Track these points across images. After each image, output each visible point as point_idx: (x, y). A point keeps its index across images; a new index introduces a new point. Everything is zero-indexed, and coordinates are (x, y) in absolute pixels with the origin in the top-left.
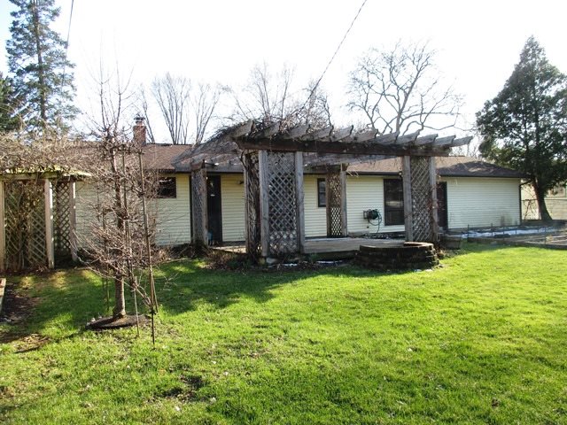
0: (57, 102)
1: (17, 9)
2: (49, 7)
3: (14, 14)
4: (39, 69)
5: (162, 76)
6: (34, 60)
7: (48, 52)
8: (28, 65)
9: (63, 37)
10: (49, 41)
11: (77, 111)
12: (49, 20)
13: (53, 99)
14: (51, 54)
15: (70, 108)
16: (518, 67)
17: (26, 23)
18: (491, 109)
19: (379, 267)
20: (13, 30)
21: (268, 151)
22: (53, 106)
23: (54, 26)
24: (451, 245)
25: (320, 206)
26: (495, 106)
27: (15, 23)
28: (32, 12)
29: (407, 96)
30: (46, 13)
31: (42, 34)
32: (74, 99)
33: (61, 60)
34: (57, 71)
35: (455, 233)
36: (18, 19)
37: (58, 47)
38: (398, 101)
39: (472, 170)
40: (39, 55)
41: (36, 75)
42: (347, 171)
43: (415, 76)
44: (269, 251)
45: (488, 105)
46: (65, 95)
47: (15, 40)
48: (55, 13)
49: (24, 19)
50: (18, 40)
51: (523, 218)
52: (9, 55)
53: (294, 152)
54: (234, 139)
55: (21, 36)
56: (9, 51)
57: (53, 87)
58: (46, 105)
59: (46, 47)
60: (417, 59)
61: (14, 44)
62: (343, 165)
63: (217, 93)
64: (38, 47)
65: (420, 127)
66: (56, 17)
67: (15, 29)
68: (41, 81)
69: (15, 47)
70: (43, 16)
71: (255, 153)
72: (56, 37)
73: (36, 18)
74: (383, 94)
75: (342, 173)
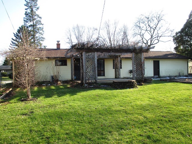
0: (39, 36)
1: (27, 8)
2: (36, 7)
3: (26, 9)
4: (33, 26)
5: (75, 26)
6: (32, 23)
7: (36, 20)
8: (30, 25)
9: (40, 16)
10: (36, 17)
11: (44, 39)
12: (36, 11)
13: (37, 35)
14: (37, 21)
15: (42, 38)
16: (188, 20)
17: (29, 12)
18: (178, 35)
19: (116, 87)
20: (25, 14)
21: (86, 52)
22: (37, 37)
23: (37, 13)
24: (148, 81)
25: (114, 68)
26: (179, 34)
27: (26, 12)
28: (31, 8)
29: (154, 30)
30: (35, 8)
31: (34, 15)
32: (43, 34)
33: (40, 23)
34: (38, 26)
35: (162, 78)
36: (27, 11)
37: (39, 19)
38: (151, 32)
39: (169, 56)
40: (33, 22)
41: (32, 28)
42: (121, 57)
43: (157, 23)
44: (86, 82)
45: (177, 34)
46: (41, 33)
47: (26, 17)
48: (38, 9)
49: (29, 11)
50: (27, 17)
51: (189, 73)
52: (24, 22)
53: (94, 52)
54: (75, 49)
55: (28, 16)
56: (24, 21)
57: (37, 31)
58: (35, 37)
59: (35, 19)
60: (158, 18)
61: (26, 19)
62: (119, 55)
63: (93, 30)
64: (33, 19)
65: (158, 41)
66: (38, 10)
67: (26, 14)
68: (34, 30)
69: (26, 20)
70: (34, 9)
71: (82, 52)
72: (38, 16)
73: (32, 11)
74: (146, 30)
75: (119, 58)
